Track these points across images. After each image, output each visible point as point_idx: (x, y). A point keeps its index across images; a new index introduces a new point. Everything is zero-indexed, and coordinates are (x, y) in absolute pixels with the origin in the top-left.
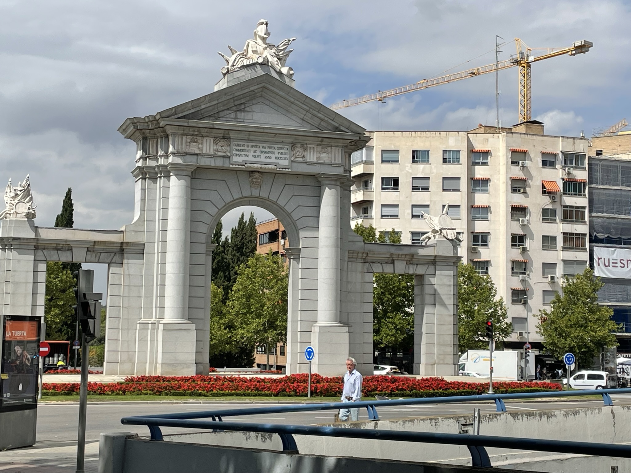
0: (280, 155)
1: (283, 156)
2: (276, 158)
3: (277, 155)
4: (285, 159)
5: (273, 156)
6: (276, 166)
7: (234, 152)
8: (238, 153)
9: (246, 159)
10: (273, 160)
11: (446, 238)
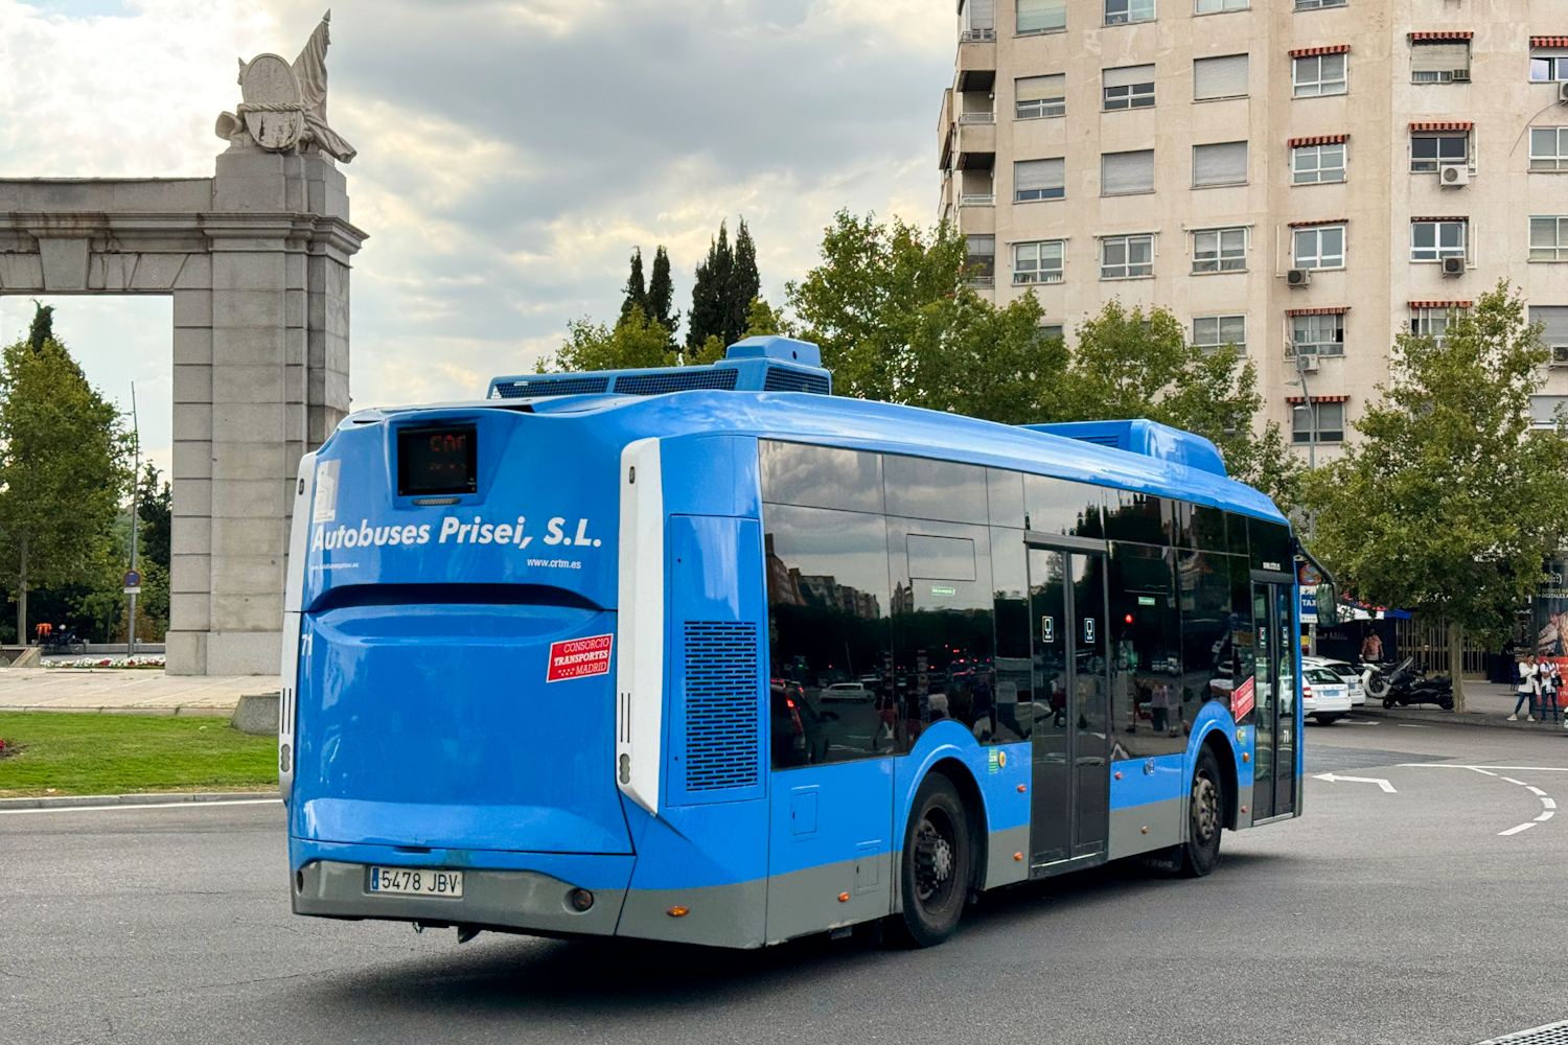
11: (258, 145)
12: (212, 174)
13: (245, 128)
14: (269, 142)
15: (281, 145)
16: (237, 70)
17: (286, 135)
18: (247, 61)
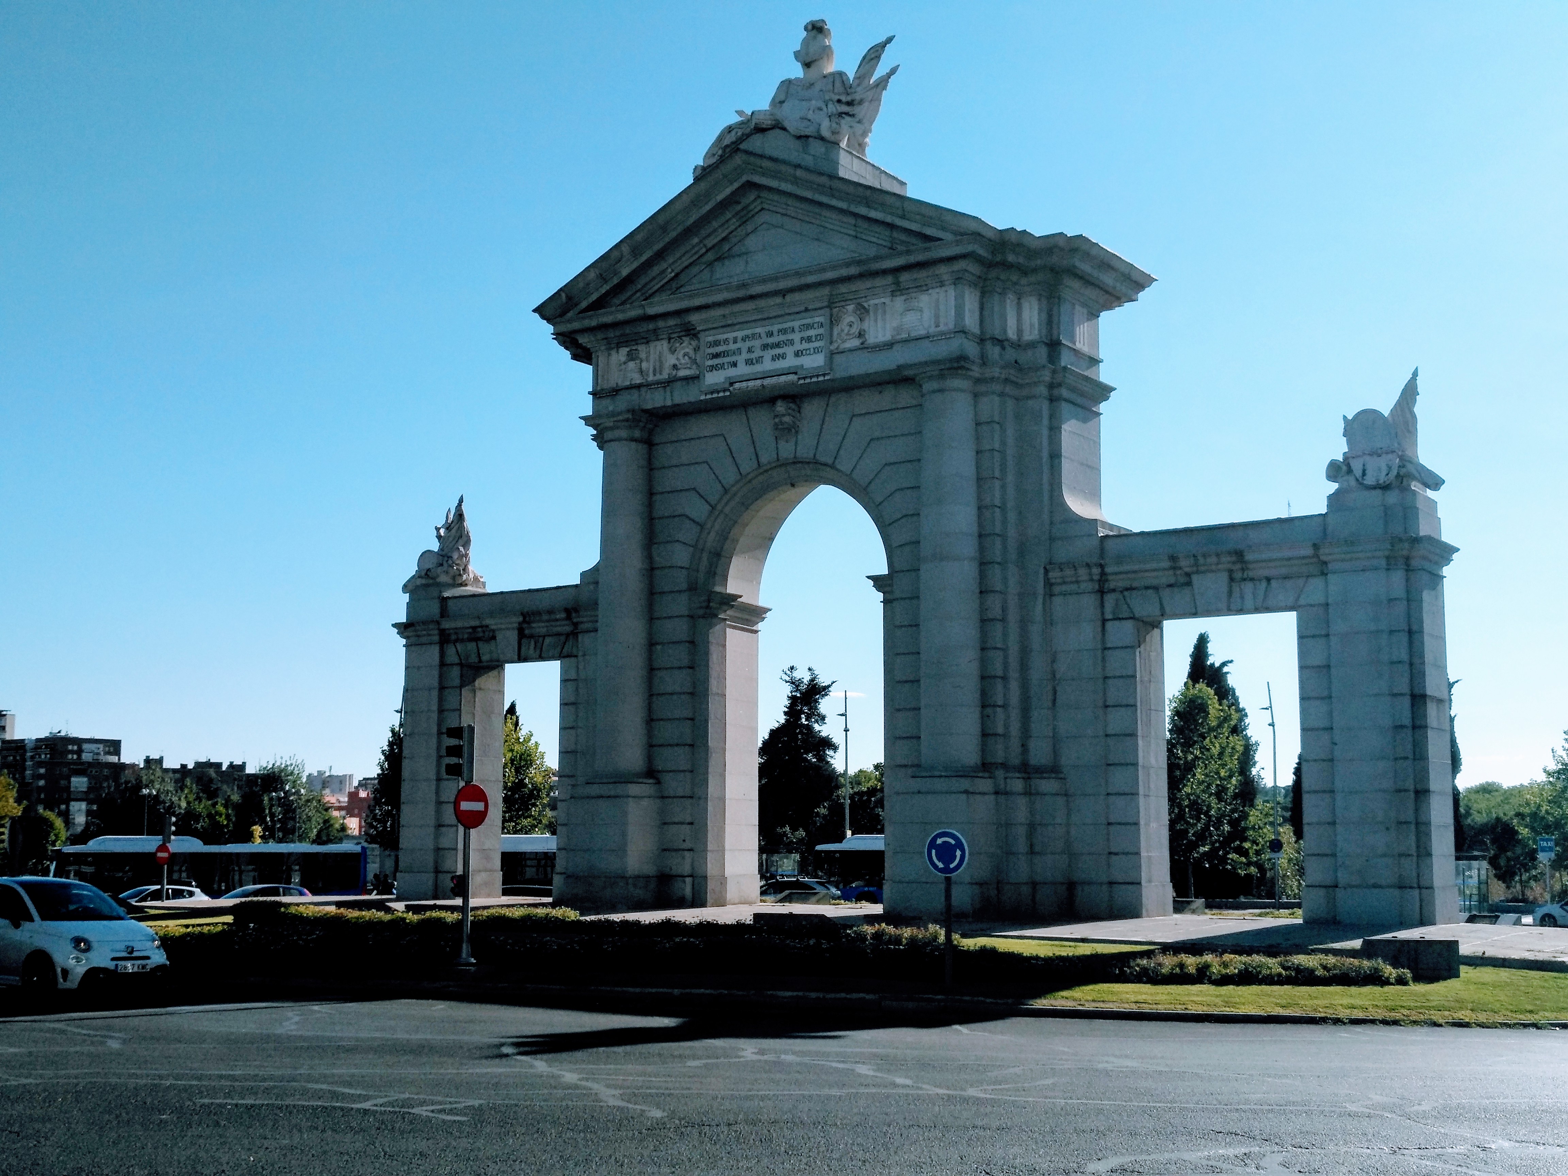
0: (805, 345)
1: (812, 345)
2: (797, 354)
3: (798, 346)
4: (817, 351)
5: (789, 351)
6: (796, 373)
7: (710, 363)
8: (716, 361)
9: (732, 372)
10: (790, 362)
11: (1361, 484)
12: (1324, 511)
13: (1350, 471)
14: (1370, 480)
15: (1381, 482)
16: (1342, 425)
17: (1384, 473)
18: (1350, 417)
